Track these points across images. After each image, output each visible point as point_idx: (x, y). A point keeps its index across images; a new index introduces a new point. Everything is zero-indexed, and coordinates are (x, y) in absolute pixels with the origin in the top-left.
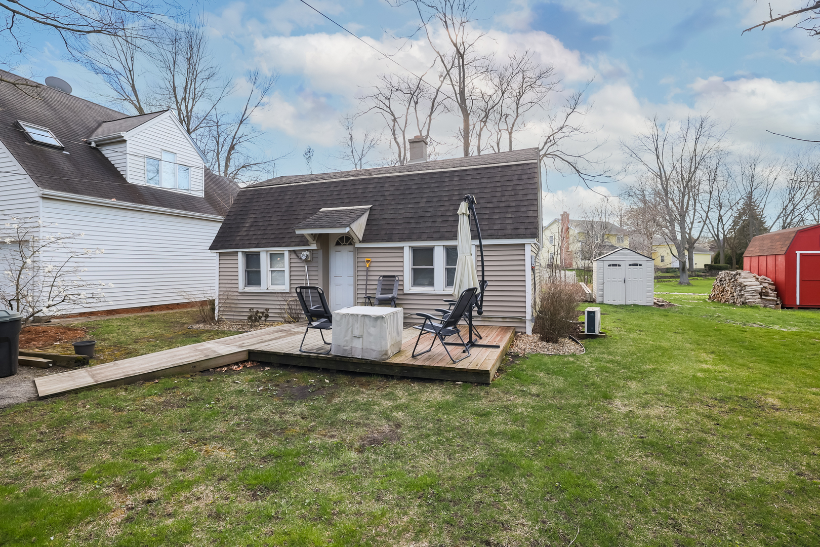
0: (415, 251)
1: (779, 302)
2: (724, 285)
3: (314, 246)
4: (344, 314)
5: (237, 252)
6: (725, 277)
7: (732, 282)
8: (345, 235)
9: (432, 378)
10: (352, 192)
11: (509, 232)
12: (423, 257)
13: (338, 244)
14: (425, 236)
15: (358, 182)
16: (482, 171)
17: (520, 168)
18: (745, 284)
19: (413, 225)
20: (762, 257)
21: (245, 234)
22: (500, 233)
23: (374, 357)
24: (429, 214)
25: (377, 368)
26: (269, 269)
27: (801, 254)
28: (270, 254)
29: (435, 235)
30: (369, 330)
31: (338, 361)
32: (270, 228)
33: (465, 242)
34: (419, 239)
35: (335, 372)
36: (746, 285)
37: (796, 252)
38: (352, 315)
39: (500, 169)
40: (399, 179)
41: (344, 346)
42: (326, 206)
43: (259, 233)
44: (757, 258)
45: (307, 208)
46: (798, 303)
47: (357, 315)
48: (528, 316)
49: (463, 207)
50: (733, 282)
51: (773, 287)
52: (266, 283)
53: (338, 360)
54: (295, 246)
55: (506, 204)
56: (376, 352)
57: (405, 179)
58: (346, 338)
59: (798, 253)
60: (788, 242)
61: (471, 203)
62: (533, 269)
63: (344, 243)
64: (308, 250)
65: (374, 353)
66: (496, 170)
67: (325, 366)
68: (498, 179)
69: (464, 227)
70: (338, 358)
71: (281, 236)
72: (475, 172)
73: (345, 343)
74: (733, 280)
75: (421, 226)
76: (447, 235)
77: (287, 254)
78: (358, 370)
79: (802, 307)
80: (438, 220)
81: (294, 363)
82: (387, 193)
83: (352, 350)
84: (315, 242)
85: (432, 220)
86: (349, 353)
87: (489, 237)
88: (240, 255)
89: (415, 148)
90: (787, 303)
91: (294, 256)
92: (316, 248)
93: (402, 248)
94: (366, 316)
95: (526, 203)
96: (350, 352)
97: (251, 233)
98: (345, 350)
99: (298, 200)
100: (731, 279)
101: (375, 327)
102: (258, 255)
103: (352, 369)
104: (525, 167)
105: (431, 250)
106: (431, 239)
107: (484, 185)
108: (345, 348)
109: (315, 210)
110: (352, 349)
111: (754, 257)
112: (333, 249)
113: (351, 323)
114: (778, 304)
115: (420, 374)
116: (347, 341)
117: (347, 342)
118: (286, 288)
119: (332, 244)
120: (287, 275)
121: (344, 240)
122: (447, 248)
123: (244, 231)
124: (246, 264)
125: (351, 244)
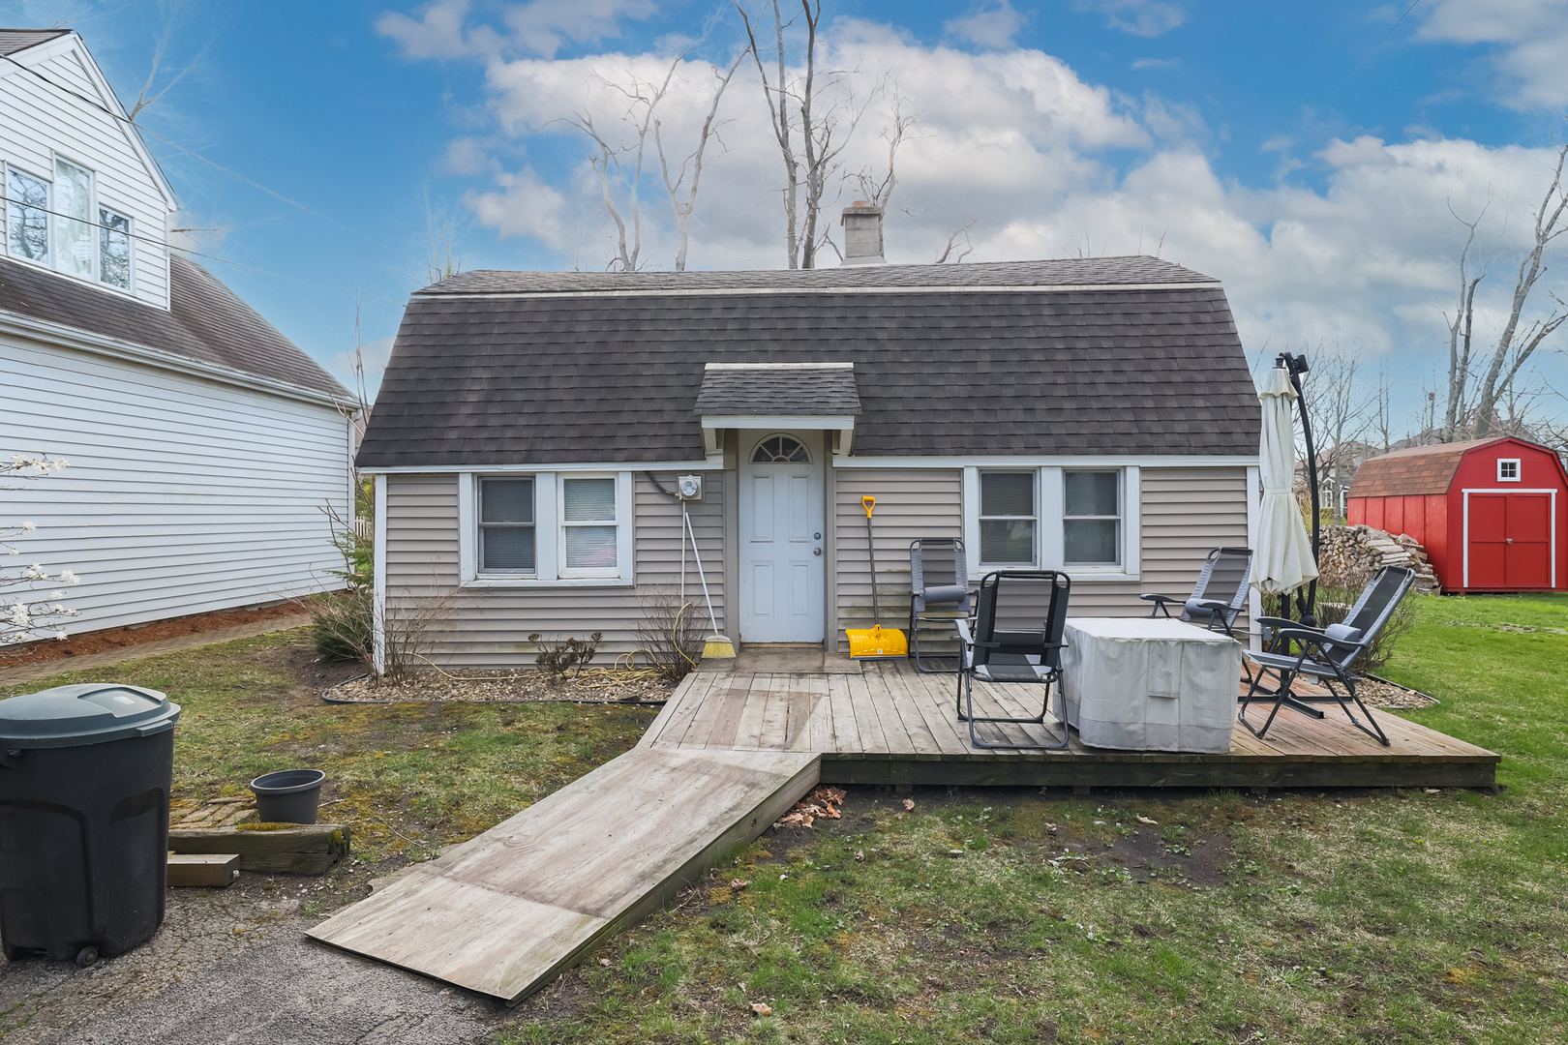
0: (991, 479)
1: (1437, 584)
2: (1330, 553)
3: (716, 463)
4: (1129, 642)
5: (456, 475)
6: (1331, 536)
7: (1350, 546)
8: (781, 436)
9: (1355, 784)
10: (782, 325)
11: (1213, 439)
12: (1010, 492)
13: (760, 457)
14: (1017, 443)
15: (788, 303)
16: (1105, 299)
17: (1188, 297)
18: (1381, 549)
19: (980, 417)
20: (1391, 499)
21: (473, 422)
22: (1194, 441)
23: (1210, 744)
24: (1011, 392)
25: (1214, 773)
26: (562, 522)
27: (1469, 494)
28: (565, 480)
29: (1042, 442)
30: (1195, 679)
31: (1111, 763)
32: (553, 409)
34: (1005, 450)
35: (1088, 792)
36: (1383, 553)
37: (1463, 490)
38: (1150, 642)
39: (1143, 297)
40: (900, 303)
41: (1129, 724)
42: (715, 356)
43: (522, 421)
44: (1381, 501)
45: (657, 359)
46: (1466, 585)
47: (1165, 642)
50: (1352, 546)
51: (1424, 556)
52: (555, 561)
53: (1111, 760)
54: (657, 461)
55: (1186, 376)
56: (1215, 733)
57: (916, 303)
58: (1135, 703)
59: (1466, 491)
60: (1450, 473)
63: (781, 456)
64: (694, 473)
65: (1210, 736)
66: (1136, 299)
67: (1062, 780)
68: (1147, 318)
70: (1109, 754)
71: (601, 432)
72: (1088, 300)
73: (1132, 715)
74: (1351, 542)
75: (1000, 419)
76: (1072, 442)
77: (624, 487)
78: (1161, 783)
79: (1471, 593)
80: (1037, 406)
81: (968, 779)
82: (880, 335)
83: (1145, 734)
84: (721, 451)
85: (1021, 407)
86: (1141, 741)
87: (1172, 450)
88: (466, 484)
89: (858, 229)
90: (1451, 586)
91: (648, 488)
92: (721, 467)
93: (960, 471)
94: (1188, 642)
95: (1227, 377)
96: (1142, 738)
97: (493, 421)
98: (1131, 733)
99: (620, 337)
100: (1348, 540)
101: (1212, 670)
102: (526, 483)
103: (1142, 779)
104: (1200, 298)
105: (1027, 478)
106: (1036, 451)
107: (1121, 331)
108: (1131, 728)
109: (691, 367)
110: (1145, 729)
111: (1373, 500)
112: (747, 470)
113: (1146, 663)
114: (1435, 587)
115: (1326, 779)
116: (1135, 710)
117: (1135, 713)
118: (622, 572)
119: (747, 452)
120: (625, 537)
121: (780, 448)
122: (1069, 475)
123: (464, 417)
124: (487, 508)
125: (803, 454)
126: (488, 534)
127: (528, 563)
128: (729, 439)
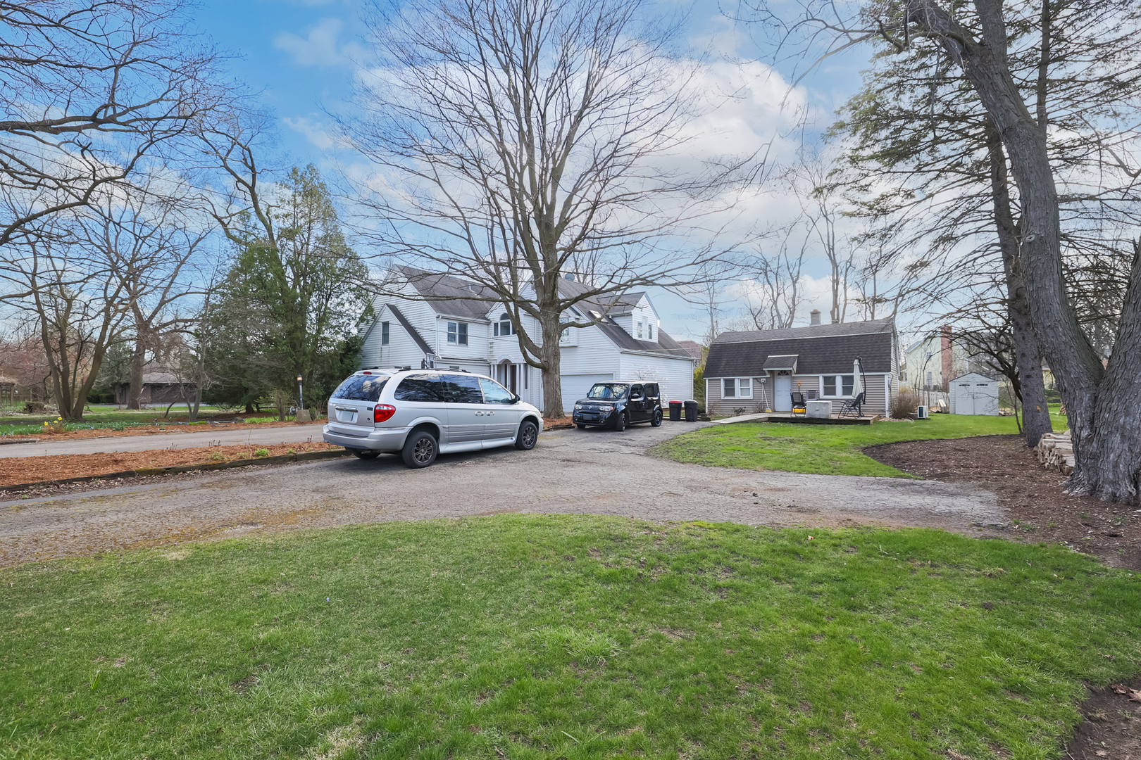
0: (825, 378)
3: (768, 376)
5: (719, 379)
10: (785, 347)
11: (877, 370)
12: (830, 382)
13: (779, 374)
14: (831, 372)
15: (787, 342)
22: (873, 371)
24: (832, 360)
26: (740, 387)
28: (741, 380)
29: (838, 371)
32: (738, 366)
33: (857, 374)
34: (828, 373)
40: (812, 340)
42: (770, 354)
43: (732, 368)
45: (759, 355)
48: (887, 409)
49: (856, 362)
52: (738, 395)
54: (757, 376)
61: (860, 360)
62: (889, 387)
63: (783, 374)
64: (764, 378)
69: (856, 369)
71: (746, 371)
75: (828, 366)
76: (845, 371)
77: (751, 381)
82: (806, 348)
84: (769, 374)
87: (867, 372)
88: (722, 381)
91: (755, 381)
92: (770, 377)
93: (818, 377)
99: (752, 351)
102: (733, 381)
105: (834, 378)
106: (836, 372)
109: (765, 358)
112: (776, 377)
118: (751, 397)
119: (776, 374)
120: (751, 390)
121: (781, 373)
122: (843, 377)
123: (722, 368)
124: (726, 385)
125: (787, 374)
126: (726, 389)
127: (734, 395)
128: (771, 372)
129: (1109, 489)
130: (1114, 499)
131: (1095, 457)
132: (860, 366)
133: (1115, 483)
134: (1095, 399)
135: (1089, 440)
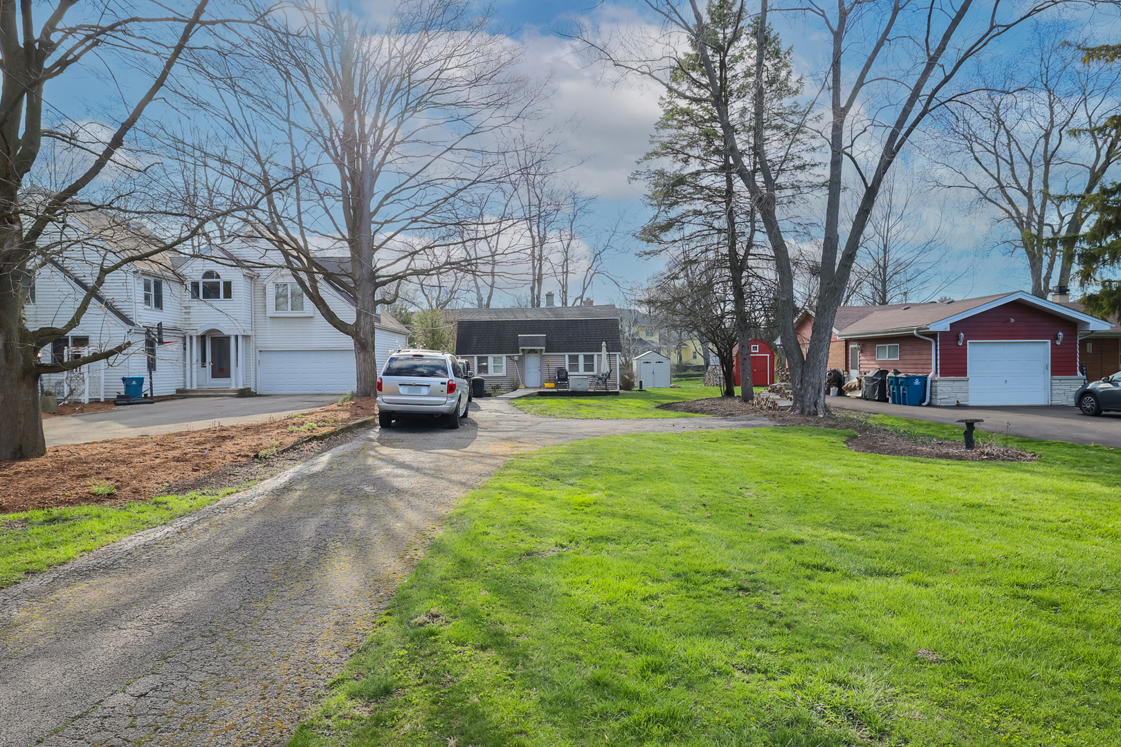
0: (570, 356)
3: (521, 354)
5: (473, 356)
8: (533, 350)
10: (532, 327)
12: (574, 359)
13: (529, 353)
14: (575, 350)
15: (534, 322)
16: (595, 321)
17: (611, 320)
19: (568, 346)
21: (475, 347)
26: (493, 365)
28: (493, 357)
29: (579, 350)
32: (491, 345)
33: (604, 353)
34: (573, 352)
39: (603, 320)
40: (555, 322)
42: (520, 333)
43: (485, 346)
45: (509, 334)
49: (604, 344)
52: (492, 372)
54: (510, 354)
55: (608, 337)
57: (559, 322)
61: (606, 342)
63: (533, 353)
64: (517, 356)
66: (601, 321)
68: (603, 325)
69: (604, 349)
71: (500, 349)
72: (592, 321)
75: (572, 346)
76: (585, 350)
77: (504, 358)
80: (579, 343)
82: (551, 329)
84: (522, 352)
85: (575, 344)
88: (475, 358)
91: (509, 358)
93: (565, 355)
97: (478, 346)
102: (486, 358)
104: (614, 320)
105: (577, 356)
106: (578, 352)
109: (518, 337)
112: (527, 355)
118: (504, 374)
119: (526, 352)
120: (504, 368)
121: (530, 351)
122: (584, 356)
123: (474, 345)
124: (479, 362)
125: (536, 353)
126: (479, 367)
127: (487, 373)
128: (523, 350)
129: (807, 409)
130: (809, 412)
131: (803, 396)
132: (607, 347)
133: (809, 407)
134: (802, 372)
135: (801, 389)
